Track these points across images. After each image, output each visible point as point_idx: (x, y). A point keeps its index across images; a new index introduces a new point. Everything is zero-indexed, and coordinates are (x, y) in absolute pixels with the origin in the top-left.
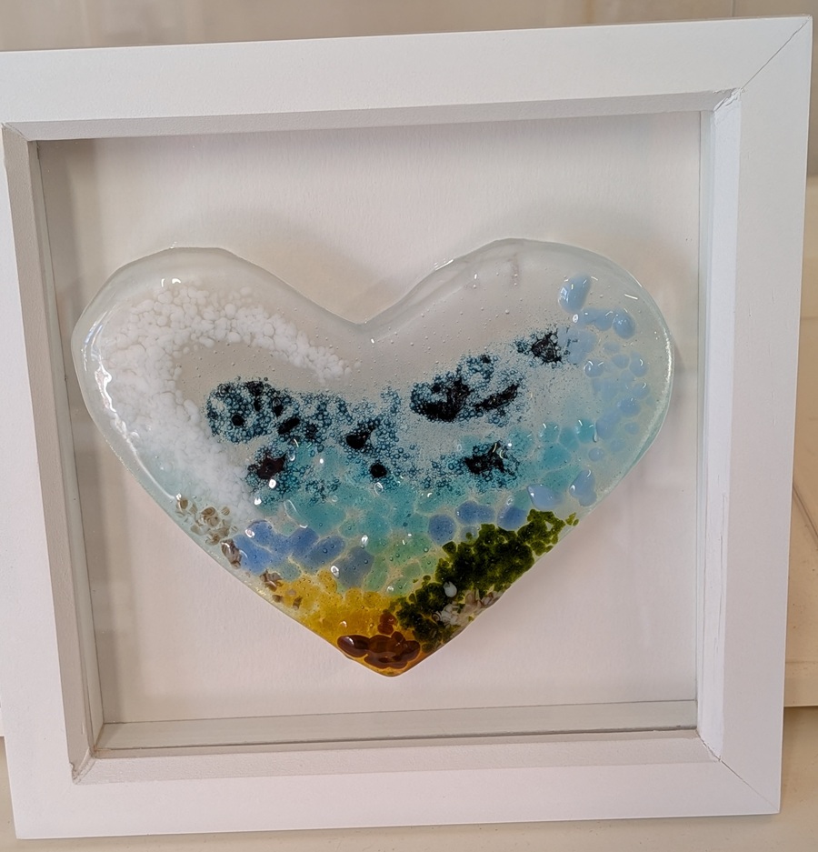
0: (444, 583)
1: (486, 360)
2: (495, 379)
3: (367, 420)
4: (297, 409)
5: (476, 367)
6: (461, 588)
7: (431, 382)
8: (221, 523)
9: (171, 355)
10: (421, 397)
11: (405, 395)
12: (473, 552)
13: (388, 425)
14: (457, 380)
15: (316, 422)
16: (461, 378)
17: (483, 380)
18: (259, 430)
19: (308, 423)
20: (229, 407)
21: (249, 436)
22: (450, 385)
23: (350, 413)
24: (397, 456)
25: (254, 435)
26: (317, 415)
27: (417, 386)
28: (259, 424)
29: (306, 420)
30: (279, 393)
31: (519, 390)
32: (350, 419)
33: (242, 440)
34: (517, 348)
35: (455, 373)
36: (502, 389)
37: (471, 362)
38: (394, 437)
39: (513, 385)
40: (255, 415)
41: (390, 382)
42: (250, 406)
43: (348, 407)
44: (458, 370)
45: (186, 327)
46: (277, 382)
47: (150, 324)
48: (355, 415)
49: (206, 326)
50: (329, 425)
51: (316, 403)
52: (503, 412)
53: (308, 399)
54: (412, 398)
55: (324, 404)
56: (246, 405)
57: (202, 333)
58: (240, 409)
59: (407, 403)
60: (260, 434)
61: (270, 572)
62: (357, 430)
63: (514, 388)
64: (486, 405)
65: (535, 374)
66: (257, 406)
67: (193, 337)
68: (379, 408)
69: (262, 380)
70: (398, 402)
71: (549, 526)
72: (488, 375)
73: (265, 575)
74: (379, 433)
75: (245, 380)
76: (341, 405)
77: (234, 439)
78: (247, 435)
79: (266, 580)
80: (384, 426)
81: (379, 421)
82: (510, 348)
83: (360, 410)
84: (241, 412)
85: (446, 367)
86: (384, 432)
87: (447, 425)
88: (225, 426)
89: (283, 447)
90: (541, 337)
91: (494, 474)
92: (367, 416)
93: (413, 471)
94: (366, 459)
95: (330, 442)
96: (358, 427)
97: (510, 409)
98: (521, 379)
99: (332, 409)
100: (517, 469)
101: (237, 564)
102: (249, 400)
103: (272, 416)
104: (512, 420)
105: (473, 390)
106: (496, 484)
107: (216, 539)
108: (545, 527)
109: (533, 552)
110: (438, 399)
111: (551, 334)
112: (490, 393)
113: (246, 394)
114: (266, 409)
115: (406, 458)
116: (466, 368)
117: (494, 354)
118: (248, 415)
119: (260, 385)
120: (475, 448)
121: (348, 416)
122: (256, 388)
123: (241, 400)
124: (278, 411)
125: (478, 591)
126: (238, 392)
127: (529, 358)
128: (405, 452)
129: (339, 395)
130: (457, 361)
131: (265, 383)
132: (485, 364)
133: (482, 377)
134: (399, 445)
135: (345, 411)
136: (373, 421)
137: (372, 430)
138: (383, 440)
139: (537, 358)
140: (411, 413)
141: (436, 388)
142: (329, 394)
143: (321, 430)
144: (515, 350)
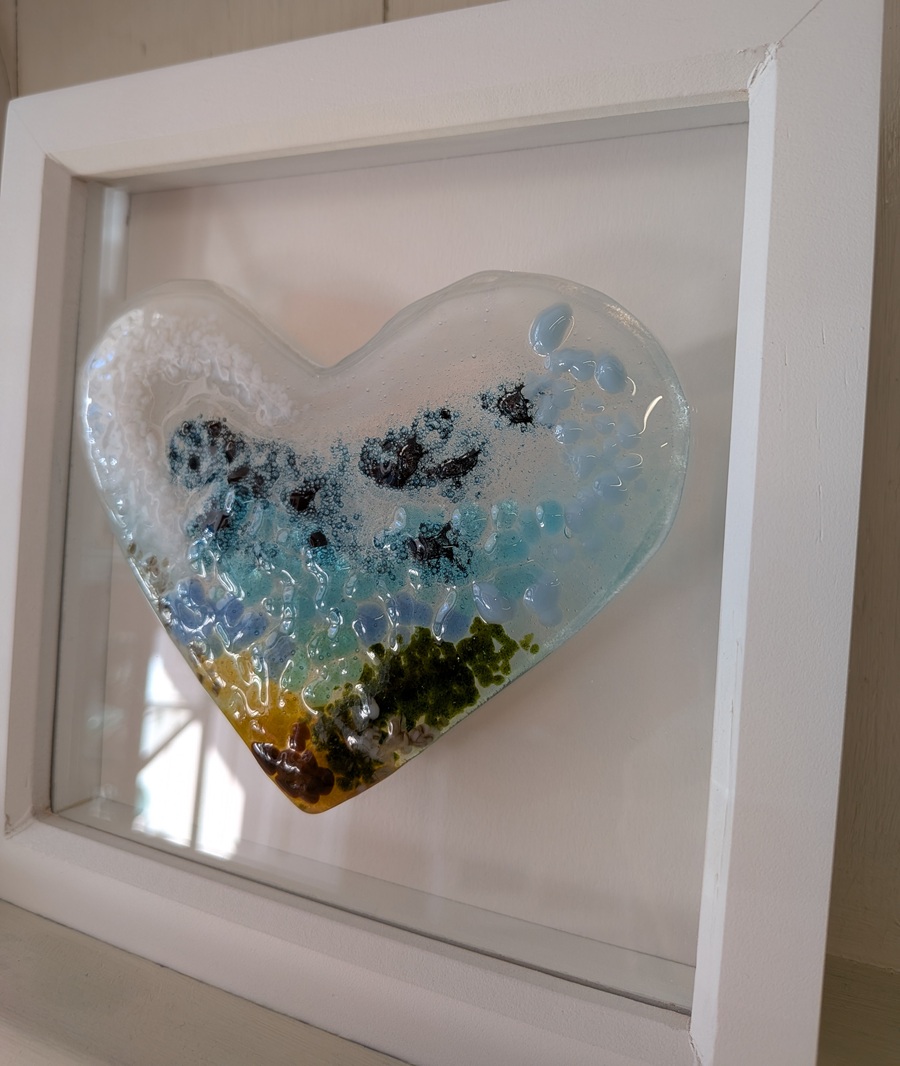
1: (445, 415)
2: (454, 439)
3: (314, 477)
4: (248, 457)
5: (435, 423)
7: (383, 438)
8: (160, 575)
10: (371, 455)
11: (356, 450)
12: (403, 663)
13: (334, 486)
14: (411, 437)
15: (264, 474)
16: (415, 436)
17: (440, 440)
18: (211, 477)
19: (256, 474)
20: (189, 448)
21: (202, 482)
22: (402, 442)
23: (298, 466)
24: (339, 525)
25: (206, 482)
26: (267, 465)
27: (368, 441)
28: (211, 470)
29: (255, 470)
30: (234, 436)
31: (480, 457)
32: (298, 473)
33: (196, 487)
34: (481, 403)
35: (410, 429)
36: (461, 453)
37: (427, 416)
38: (339, 502)
39: (474, 450)
40: (210, 459)
41: (342, 434)
42: (206, 448)
43: (297, 460)
44: (414, 426)
46: (234, 424)
48: (303, 470)
50: (276, 478)
51: (268, 451)
52: (459, 483)
53: (260, 447)
54: (362, 455)
55: (274, 453)
56: (203, 447)
58: (197, 451)
59: (356, 462)
60: (211, 481)
61: (196, 643)
62: (302, 488)
64: (440, 473)
65: (502, 439)
66: (213, 449)
68: (328, 465)
69: (221, 420)
70: (347, 458)
71: (498, 647)
72: (446, 434)
74: (324, 494)
75: (206, 418)
76: (290, 457)
77: (189, 485)
78: (200, 482)
80: (330, 486)
81: (326, 480)
82: (473, 403)
83: (309, 464)
84: (198, 455)
85: (401, 420)
86: (330, 493)
87: (396, 492)
88: (183, 468)
90: (511, 389)
91: (442, 563)
92: (315, 472)
93: (354, 547)
94: (308, 523)
95: (275, 499)
96: (304, 485)
97: (468, 480)
98: (483, 443)
99: (281, 461)
100: (469, 562)
101: (169, 627)
102: (207, 442)
103: (224, 462)
104: (470, 495)
105: (427, 452)
106: (442, 577)
108: (491, 645)
109: (476, 680)
110: (387, 459)
111: (522, 386)
112: (446, 458)
113: (204, 434)
114: (220, 453)
115: (349, 528)
116: (422, 424)
117: (456, 409)
118: (204, 458)
119: (218, 425)
120: (422, 525)
121: (296, 470)
122: (215, 428)
123: (200, 441)
124: (230, 458)
125: (404, 720)
126: (199, 431)
127: (493, 417)
128: (348, 522)
129: (290, 445)
130: (414, 414)
131: (223, 423)
132: (444, 420)
133: (439, 435)
134: (343, 512)
135: (293, 465)
136: (320, 480)
137: (317, 490)
138: (327, 504)
139: (503, 417)
140: (359, 474)
141: (387, 445)
142: (281, 442)
143: (268, 484)
144: (479, 406)
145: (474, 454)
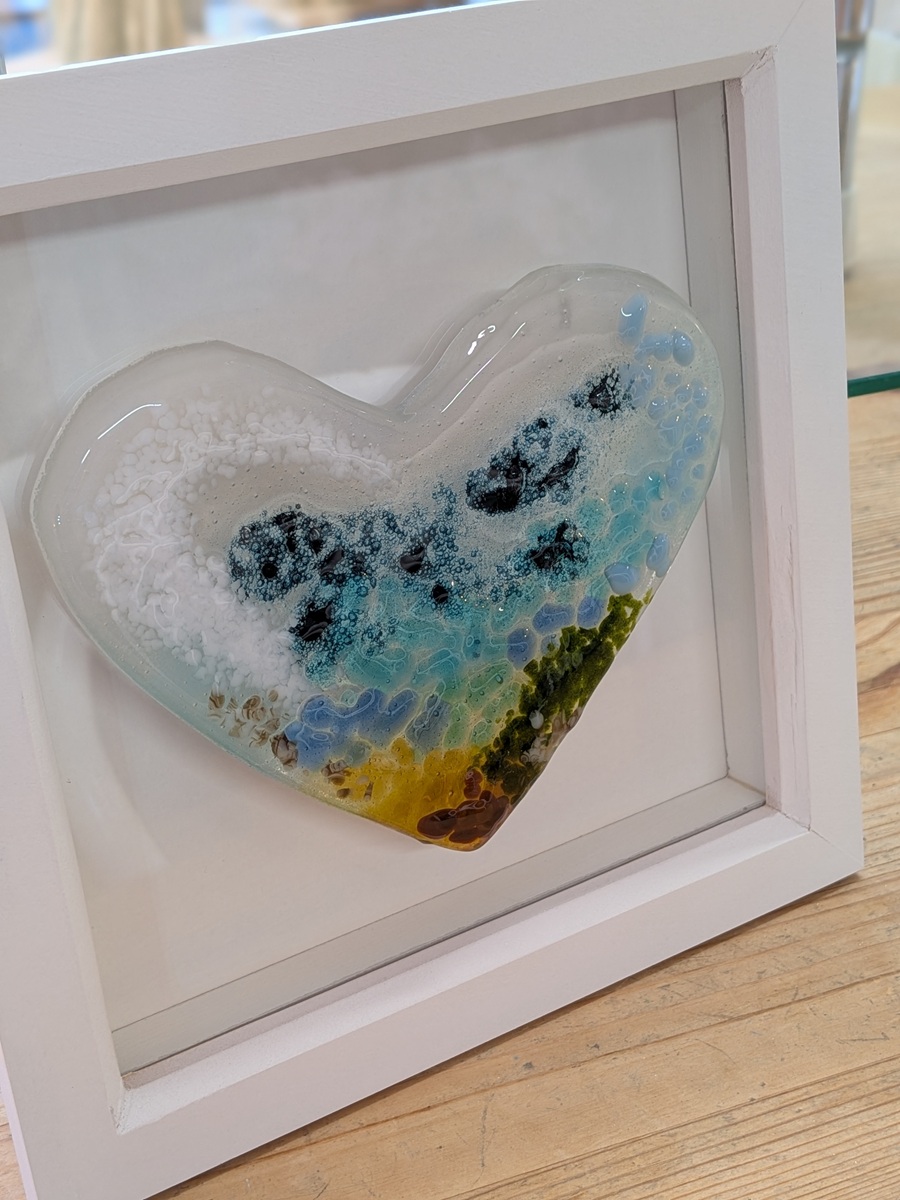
0: (529, 714)
1: (542, 424)
2: (554, 445)
3: (421, 531)
4: (339, 538)
5: (534, 435)
6: (547, 714)
7: (487, 466)
8: (269, 713)
9: (184, 500)
10: (478, 487)
11: (460, 489)
12: (556, 666)
13: (445, 532)
14: (514, 456)
15: (362, 549)
16: (518, 454)
17: (542, 450)
18: (297, 577)
19: (353, 553)
20: (257, 555)
21: (285, 587)
22: (507, 464)
23: (400, 527)
24: (458, 570)
25: (291, 586)
26: (363, 539)
27: (472, 475)
28: (296, 569)
29: (351, 550)
30: (315, 521)
31: (581, 453)
32: (402, 535)
33: (278, 595)
34: (573, 402)
35: (512, 448)
36: (563, 457)
37: (527, 431)
38: (453, 546)
39: (573, 449)
40: (289, 558)
41: (441, 477)
42: (282, 548)
43: (397, 520)
44: (515, 444)
45: (200, 456)
46: (312, 508)
47: (154, 462)
48: (406, 529)
49: (225, 448)
50: (378, 549)
51: (360, 524)
52: (566, 484)
53: (350, 522)
54: (468, 491)
55: (369, 523)
56: (277, 547)
57: (221, 460)
58: (271, 554)
59: (463, 499)
60: (298, 581)
61: (334, 761)
62: (411, 548)
64: (549, 481)
65: (595, 430)
66: (291, 545)
67: (210, 468)
68: (433, 514)
69: (294, 508)
70: (452, 499)
71: (628, 611)
72: (546, 442)
73: (328, 767)
74: (435, 544)
75: (272, 514)
76: (389, 520)
77: (268, 597)
78: (283, 588)
79: (330, 773)
80: (441, 534)
81: (434, 530)
82: (565, 404)
83: (411, 521)
84: (271, 559)
85: (502, 443)
86: (442, 542)
87: (508, 515)
88: (255, 581)
89: (327, 592)
90: (597, 383)
91: (563, 564)
92: (420, 526)
94: (425, 582)
95: (382, 571)
96: (411, 544)
97: (574, 478)
98: (580, 440)
99: (379, 530)
100: (588, 552)
101: (292, 763)
102: (281, 539)
103: (310, 554)
104: (577, 493)
105: (533, 466)
106: (567, 575)
107: (263, 737)
108: (623, 613)
110: (496, 486)
111: (607, 377)
112: (551, 465)
113: (275, 533)
114: (302, 546)
115: (468, 569)
116: (522, 440)
117: (551, 415)
118: (281, 560)
119: (293, 516)
120: (540, 538)
121: (399, 532)
123: (271, 542)
124: (316, 545)
125: (564, 715)
126: (267, 531)
127: (586, 413)
128: (467, 562)
129: (386, 508)
130: (513, 434)
131: (297, 511)
132: (542, 429)
133: (539, 446)
134: (459, 555)
135: (394, 527)
136: (429, 532)
137: (427, 543)
138: (441, 553)
139: (595, 410)
140: (468, 511)
141: (492, 472)
142: (374, 509)
143: (369, 559)
144: (572, 406)
145: (574, 451)
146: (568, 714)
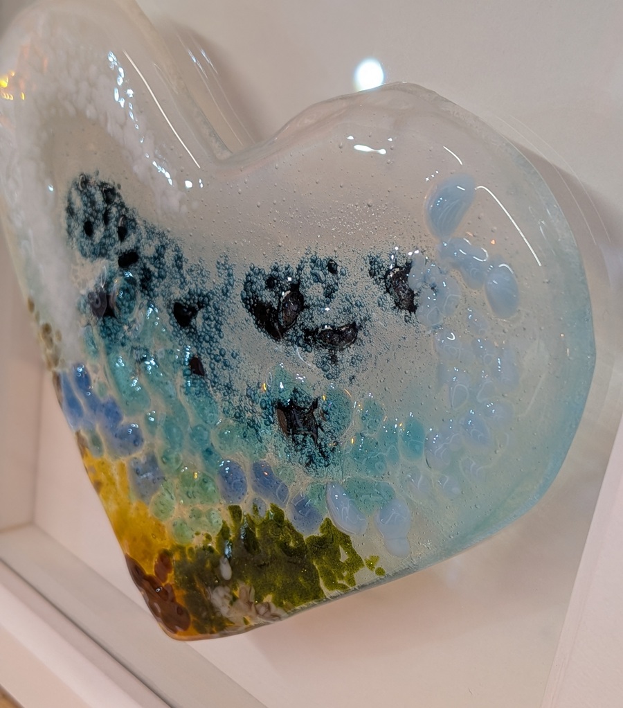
7: (268, 272)
10: (254, 287)
11: (240, 277)
12: (257, 536)
13: (216, 309)
15: (152, 268)
17: (323, 298)
19: (145, 264)
23: (184, 271)
26: (155, 258)
35: (295, 271)
36: (341, 323)
43: (184, 263)
44: (300, 269)
46: (128, 196)
48: (188, 278)
51: (156, 242)
53: (151, 232)
55: (163, 246)
58: (91, 215)
63: (354, 327)
66: (106, 220)
68: (213, 282)
69: (116, 186)
71: (344, 557)
75: (103, 178)
82: (361, 264)
86: (212, 318)
88: (78, 230)
92: (200, 286)
93: (229, 387)
95: (160, 301)
99: (169, 258)
100: (333, 450)
101: (60, 405)
105: (308, 307)
124: (123, 234)
125: (253, 591)
127: (377, 291)
128: (226, 357)
129: (179, 243)
130: (301, 254)
131: (118, 191)
132: (330, 274)
133: (322, 291)
134: (223, 343)
135: (180, 267)
136: (204, 296)
137: (200, 307)
138: (208, 328)
139: (388, 295)
141: (271, 282)
143: (155, 281)
144: (366, 270)
146: (259, 599)
